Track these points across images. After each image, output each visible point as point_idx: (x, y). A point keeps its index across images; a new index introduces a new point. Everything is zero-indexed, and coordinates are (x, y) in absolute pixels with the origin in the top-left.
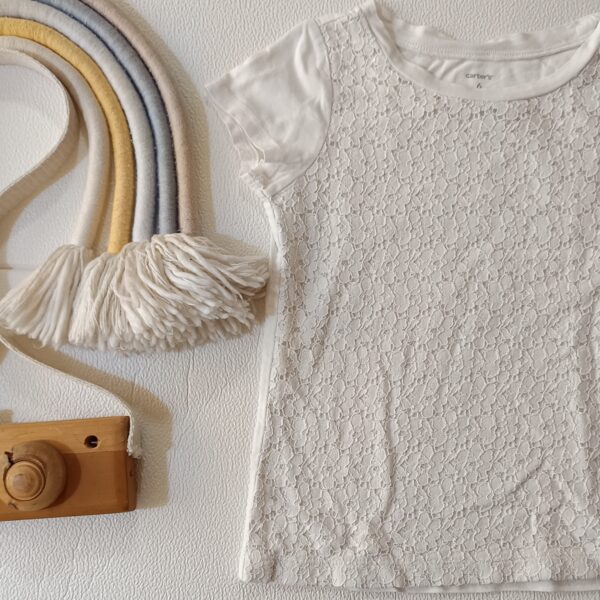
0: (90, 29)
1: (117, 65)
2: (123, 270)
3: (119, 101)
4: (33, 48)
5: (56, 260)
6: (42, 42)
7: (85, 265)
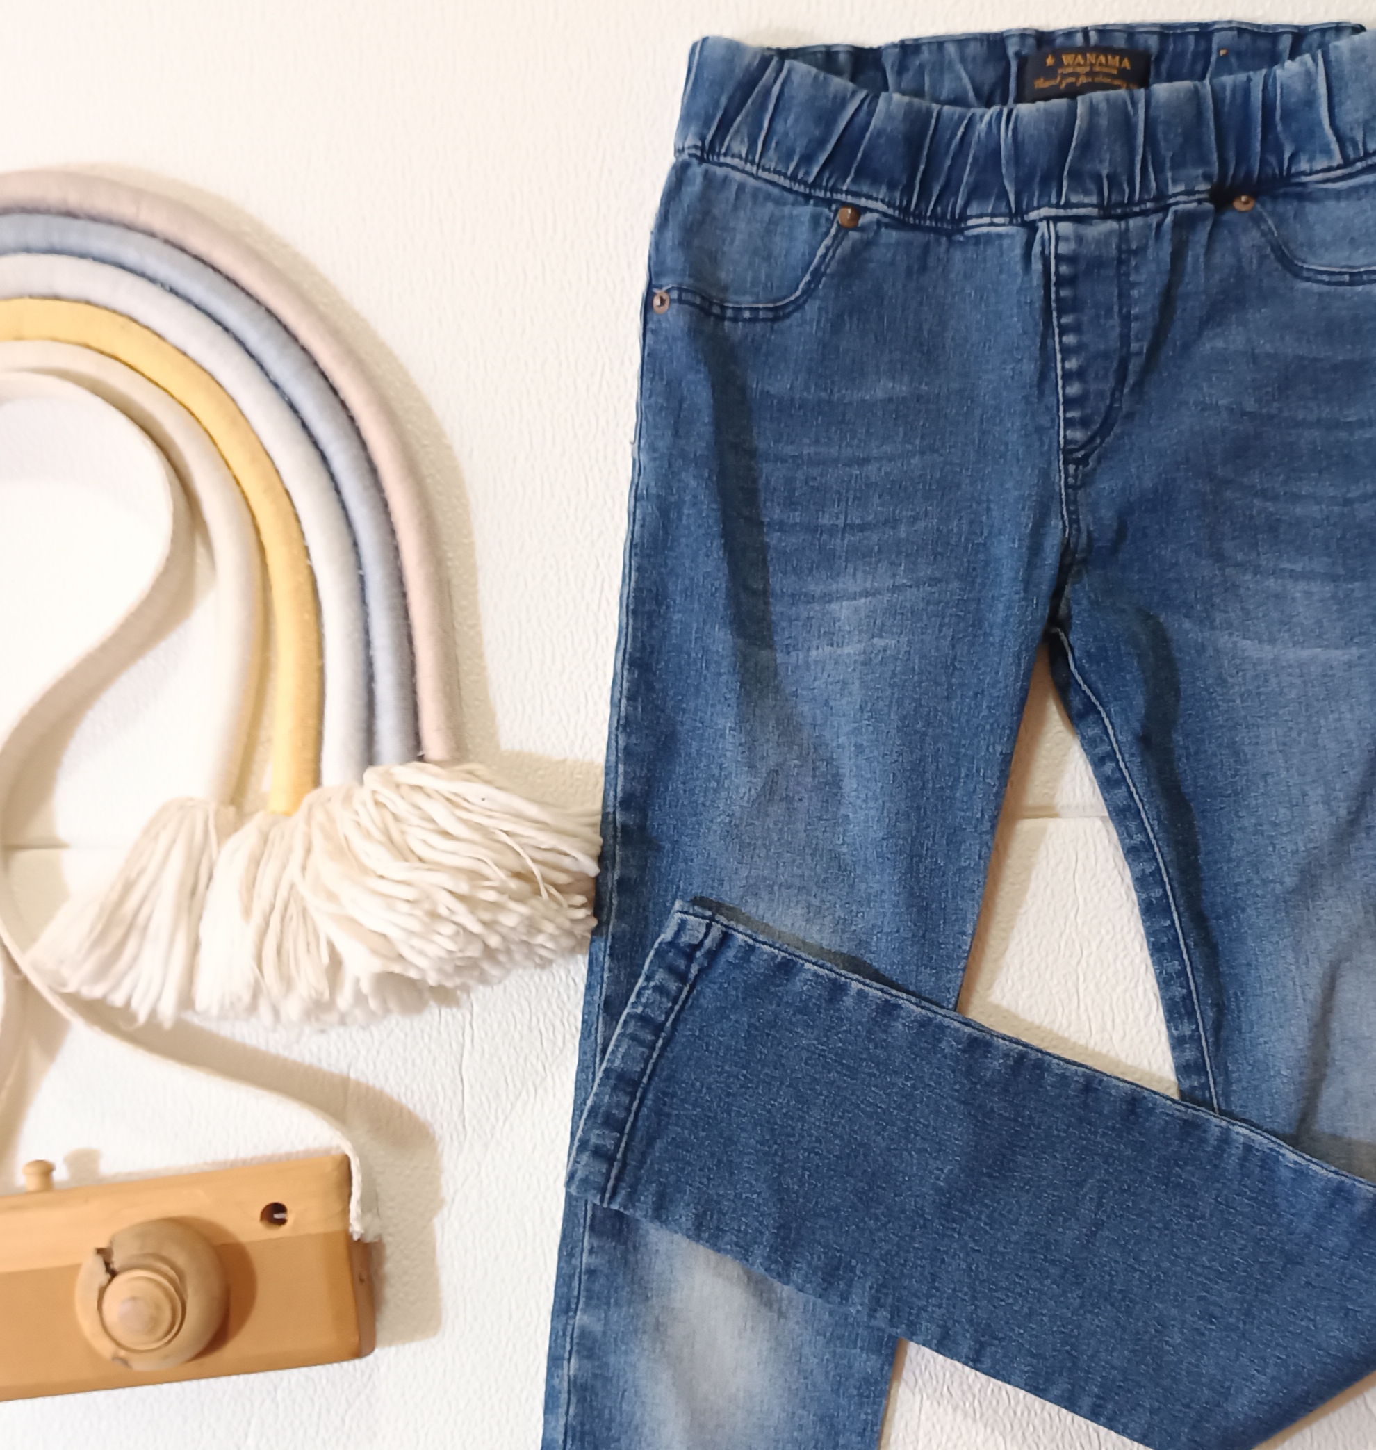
0: (206, 313)
1: (270, 393)
2: (308, 850)
3: (277, 471)
5: (157, 835)
6: (107, 349)
7: (219, 843)
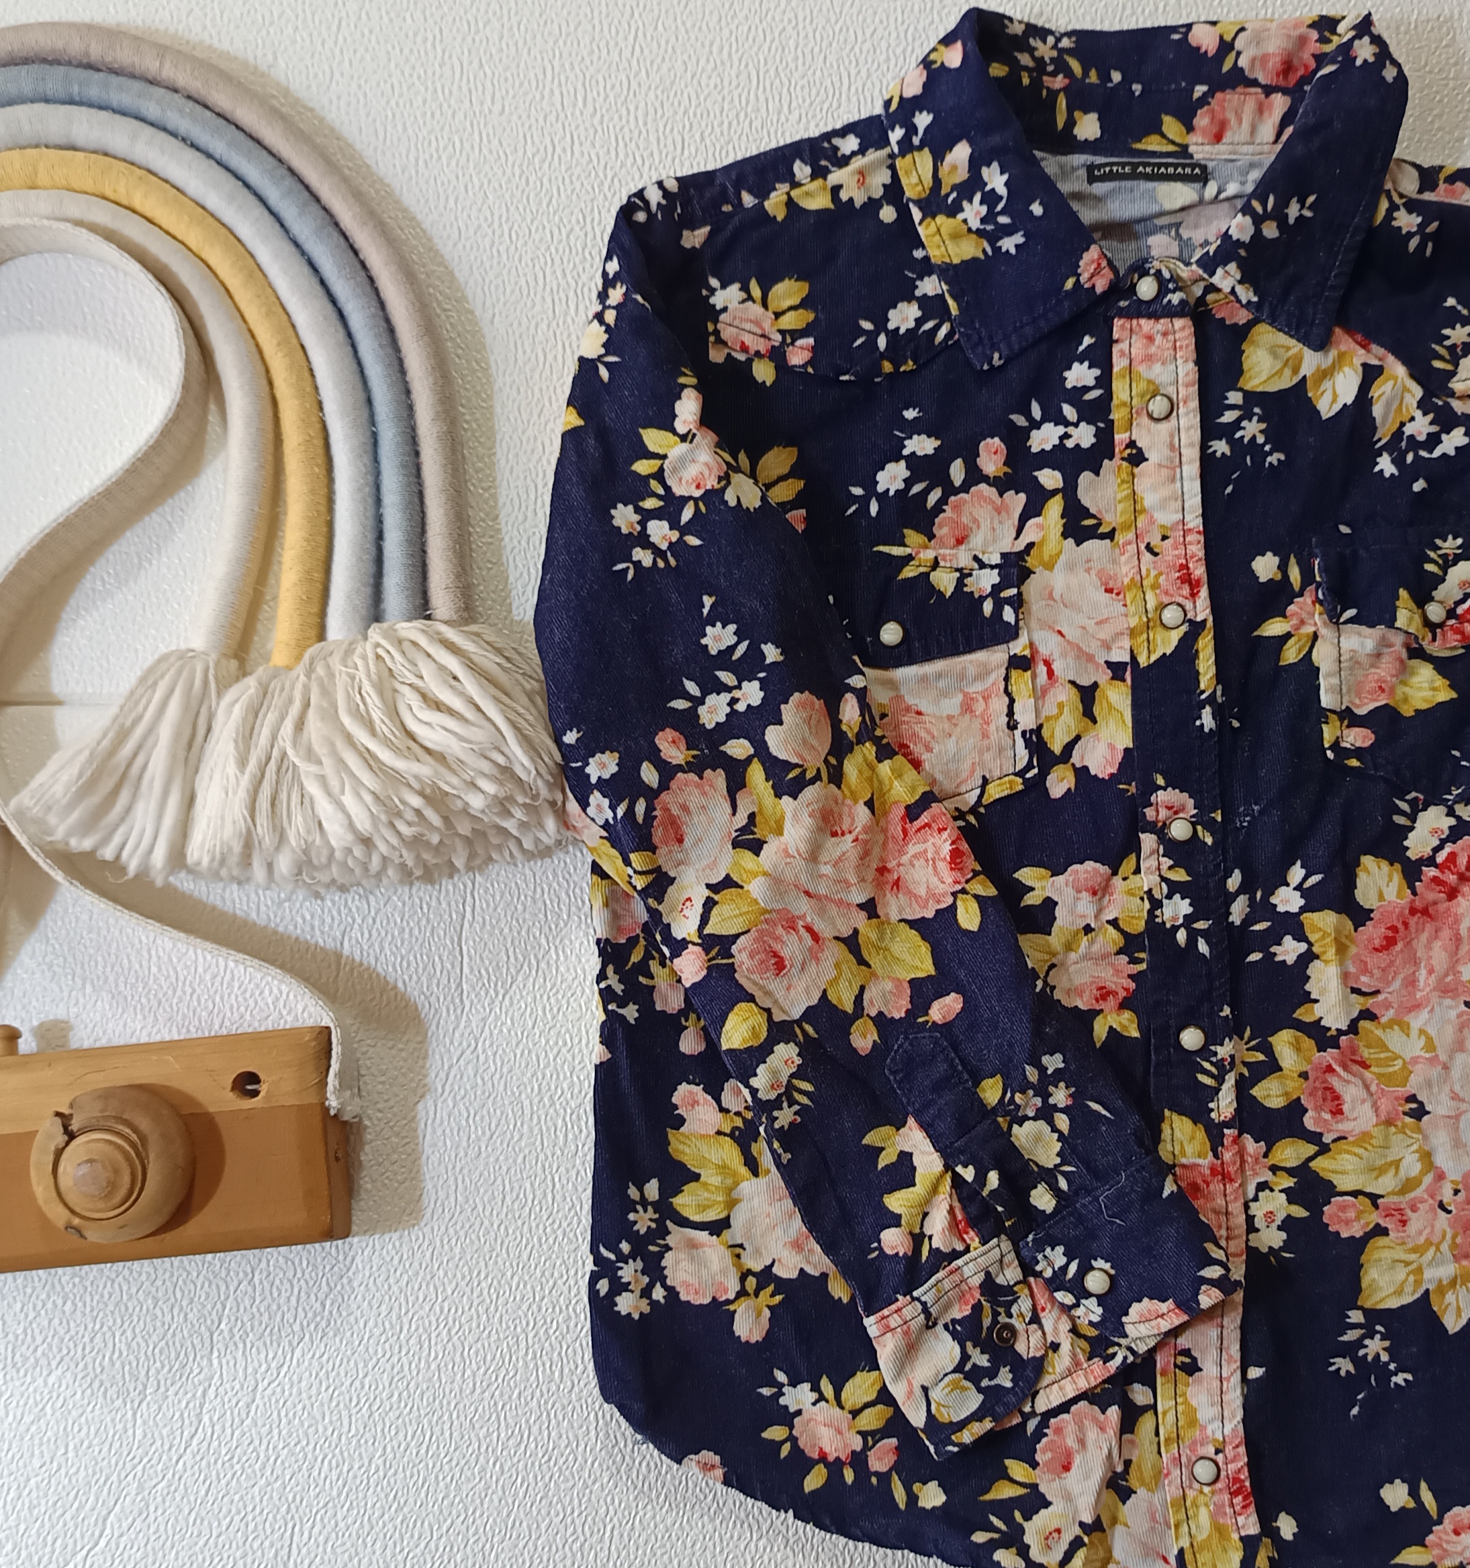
0: (228, 169)
1: (289, 248)
2: (307, 705)
3: (294, 326)
4: (102, 215)
5: (155, 684)
6: (125, 202)
7: (219, 695)
